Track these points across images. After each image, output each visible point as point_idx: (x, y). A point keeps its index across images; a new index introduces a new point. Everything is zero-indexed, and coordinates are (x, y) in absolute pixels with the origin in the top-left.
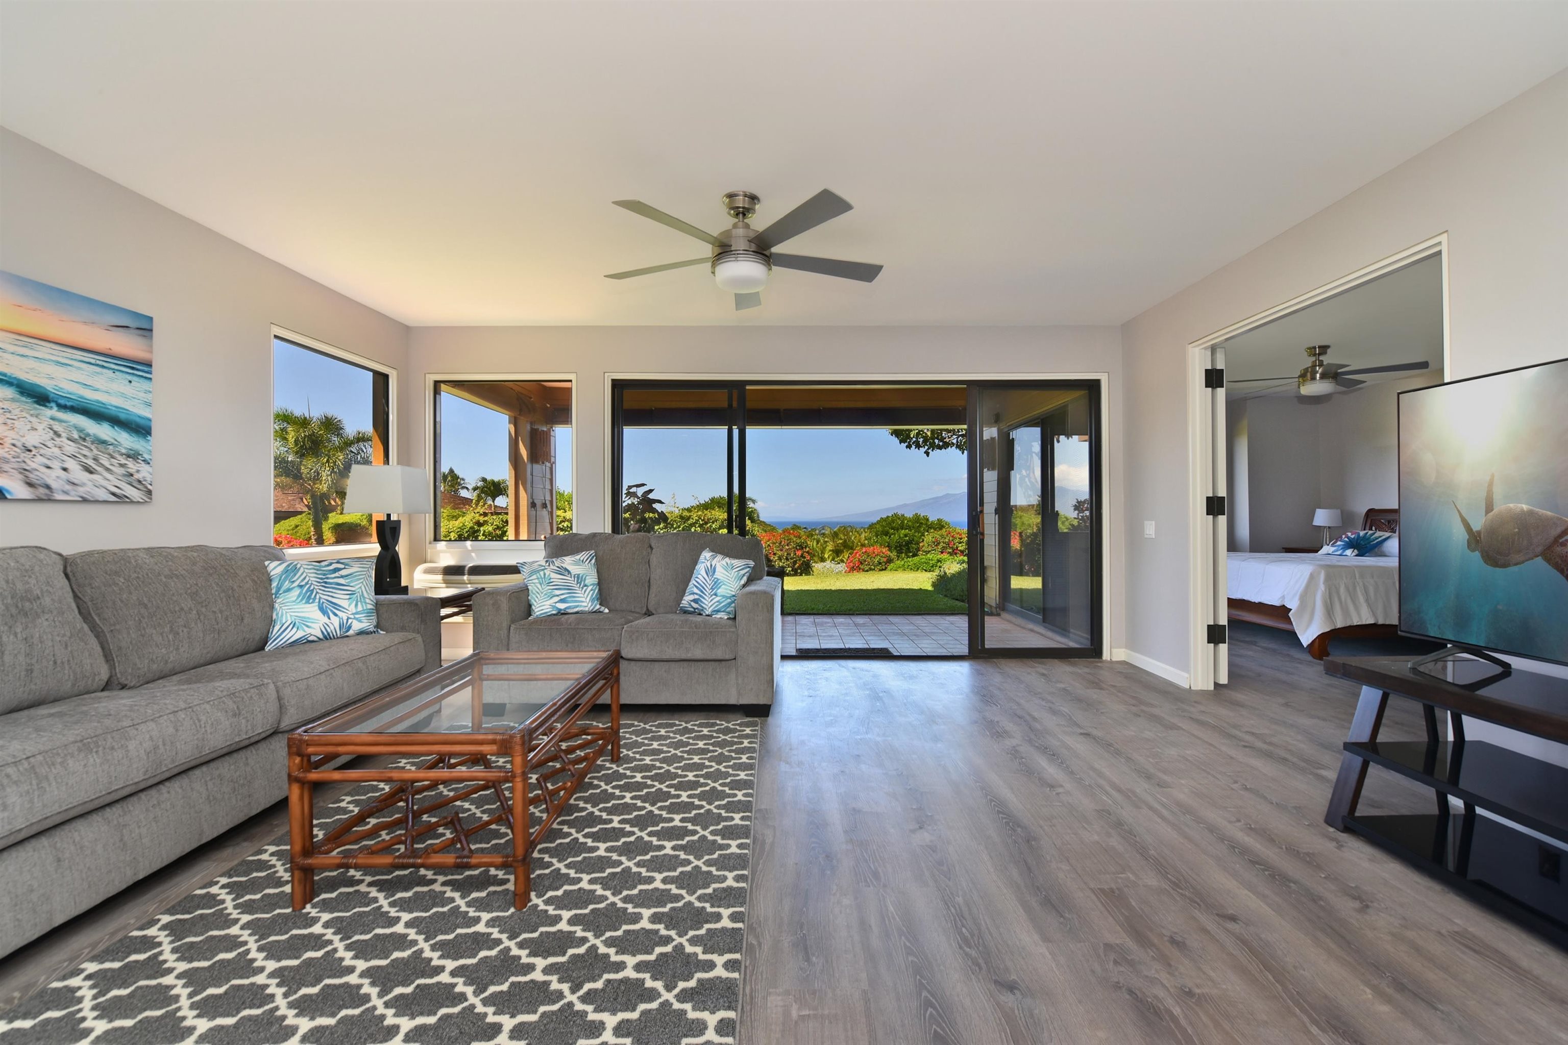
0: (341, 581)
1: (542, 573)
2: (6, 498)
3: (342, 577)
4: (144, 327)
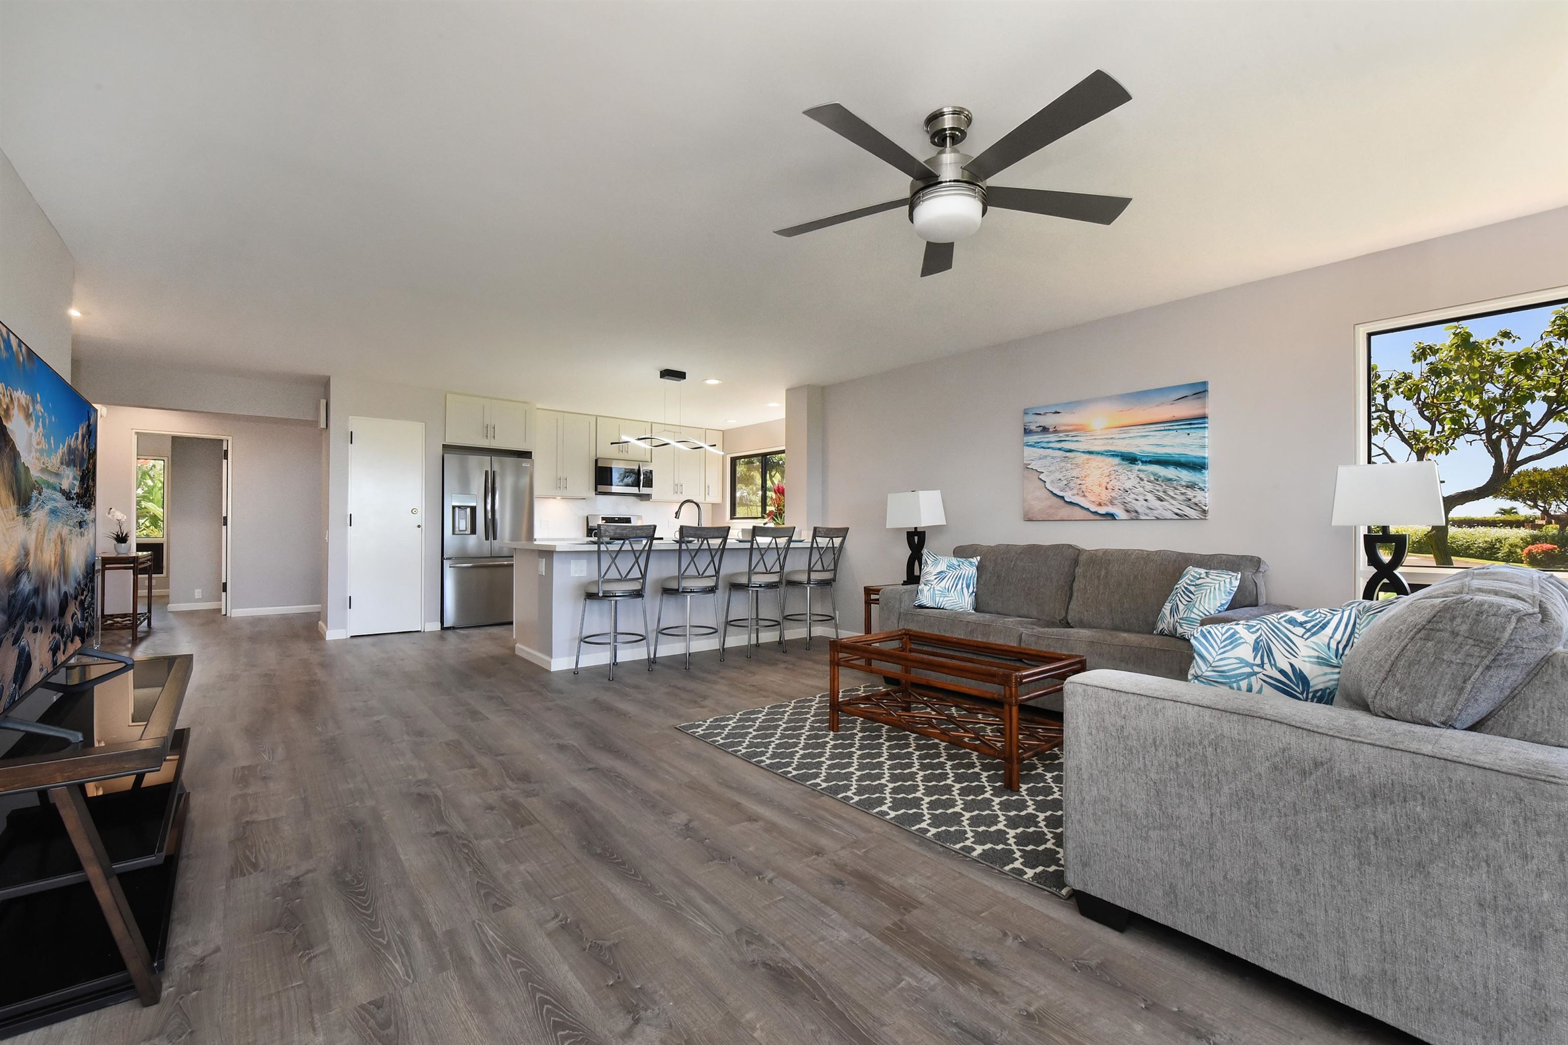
4: (1200, 391)
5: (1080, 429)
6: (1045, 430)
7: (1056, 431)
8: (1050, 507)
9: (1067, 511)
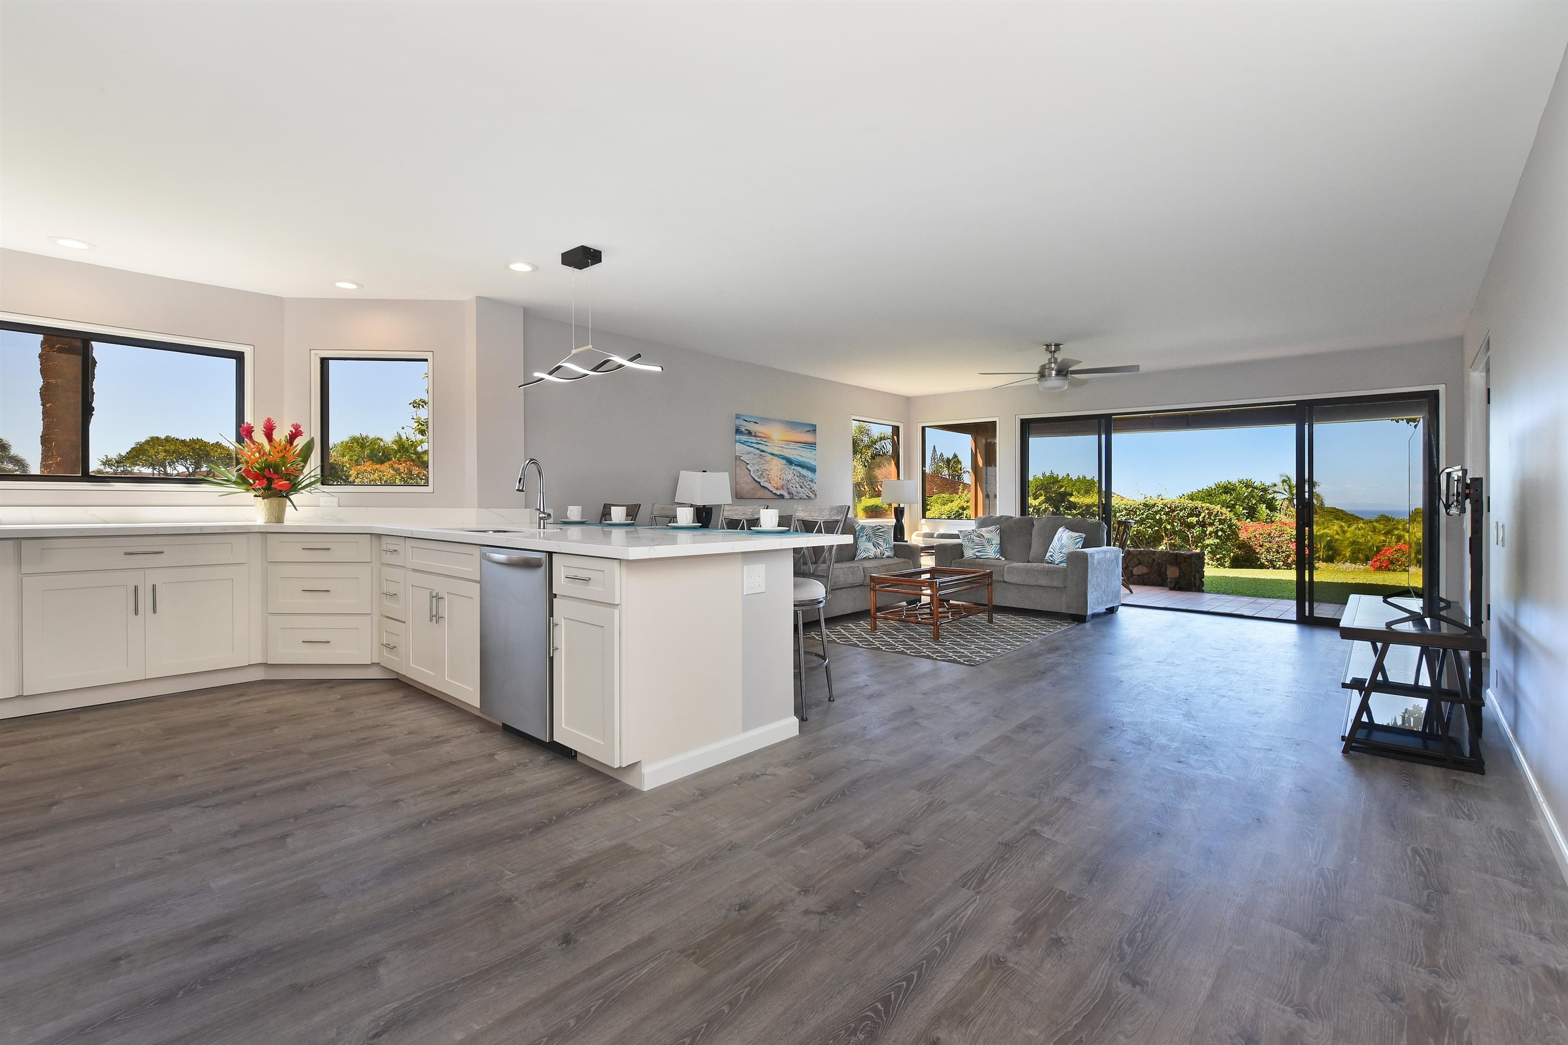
0: (881, 534)
1: (969, 536)
2: (784, 498)
3: (881, 532)
4: (813, 429)
5: (767, 437)
6: (749, 433)
7: (755, 436)
8: (753, 489)
9: (761, 493)
